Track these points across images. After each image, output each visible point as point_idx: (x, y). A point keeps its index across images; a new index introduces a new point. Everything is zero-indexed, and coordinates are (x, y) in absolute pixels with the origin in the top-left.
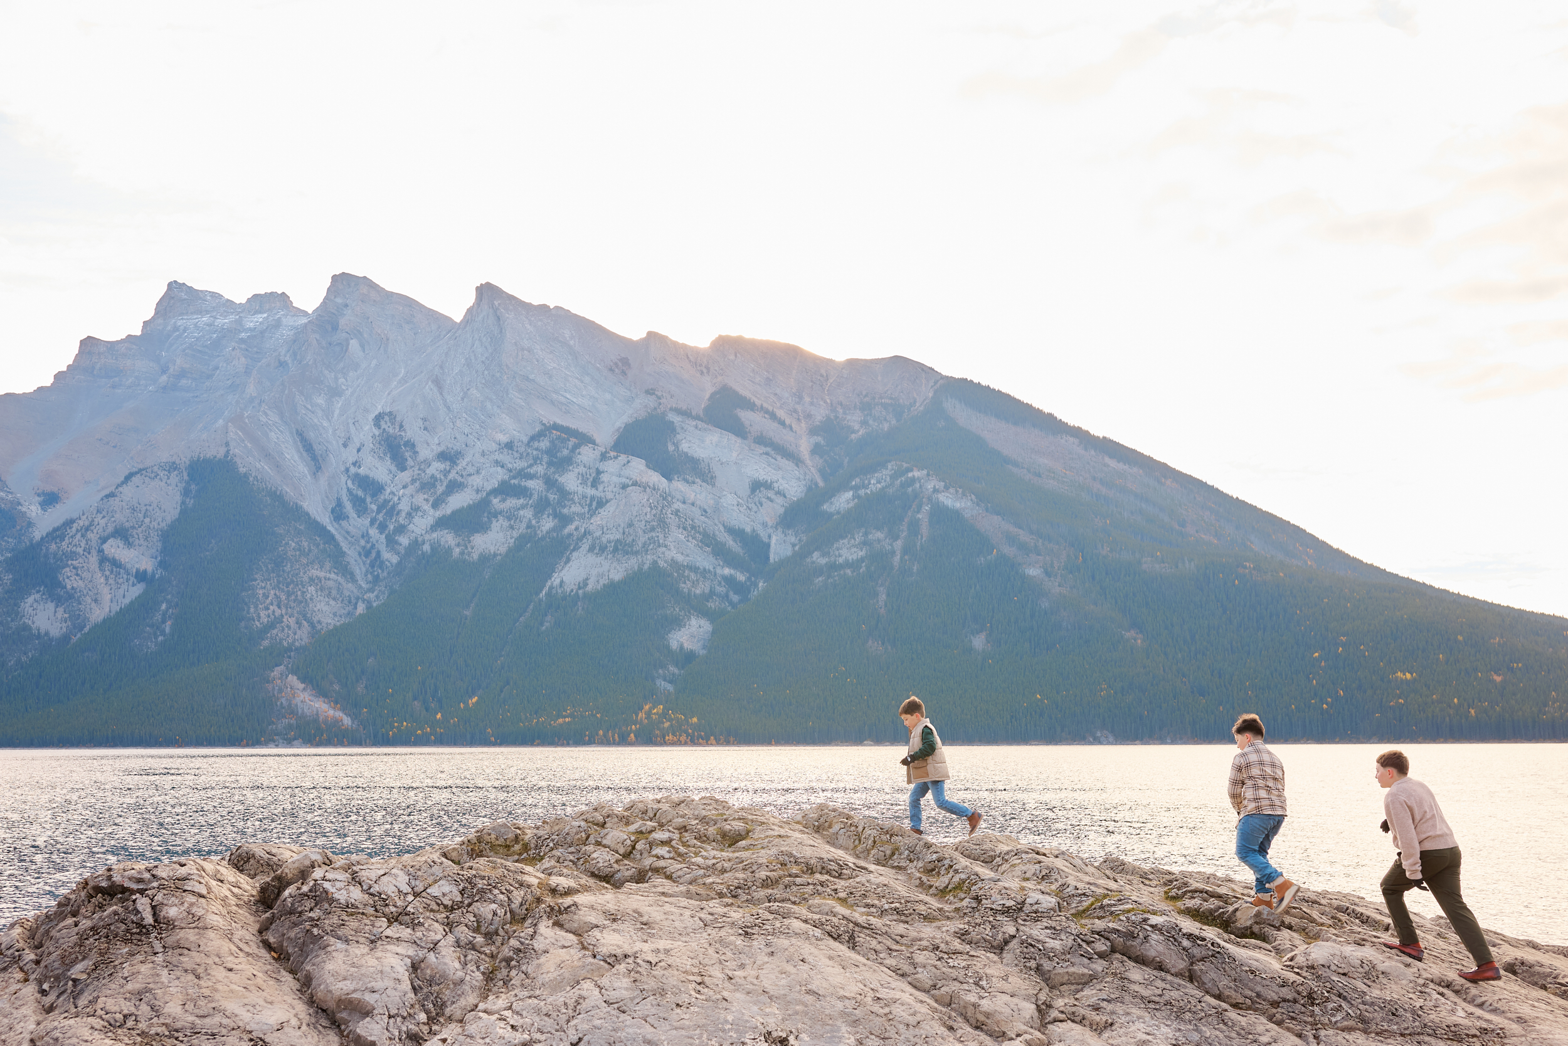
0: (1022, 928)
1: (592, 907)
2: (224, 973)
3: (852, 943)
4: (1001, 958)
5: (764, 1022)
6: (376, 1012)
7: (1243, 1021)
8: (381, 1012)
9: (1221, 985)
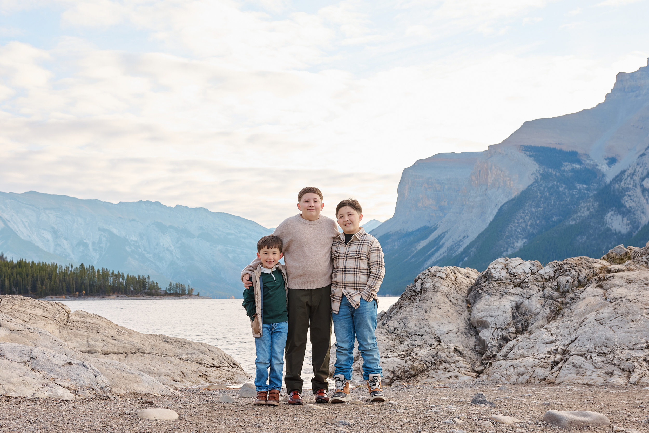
1: (622, 277)
2: (437, 310)
6: (490, 326)
8: (493, 326)
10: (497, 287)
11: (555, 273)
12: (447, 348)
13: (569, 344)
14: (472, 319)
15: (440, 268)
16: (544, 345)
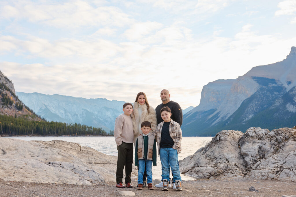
2: (226, 148)
6: (249, 156)
10: (251, 139)
11: (275, 134)
12: (232, 164)
13: (283, 164)
14: (241, 152)
15: (227, 131)
16: (272, 164)
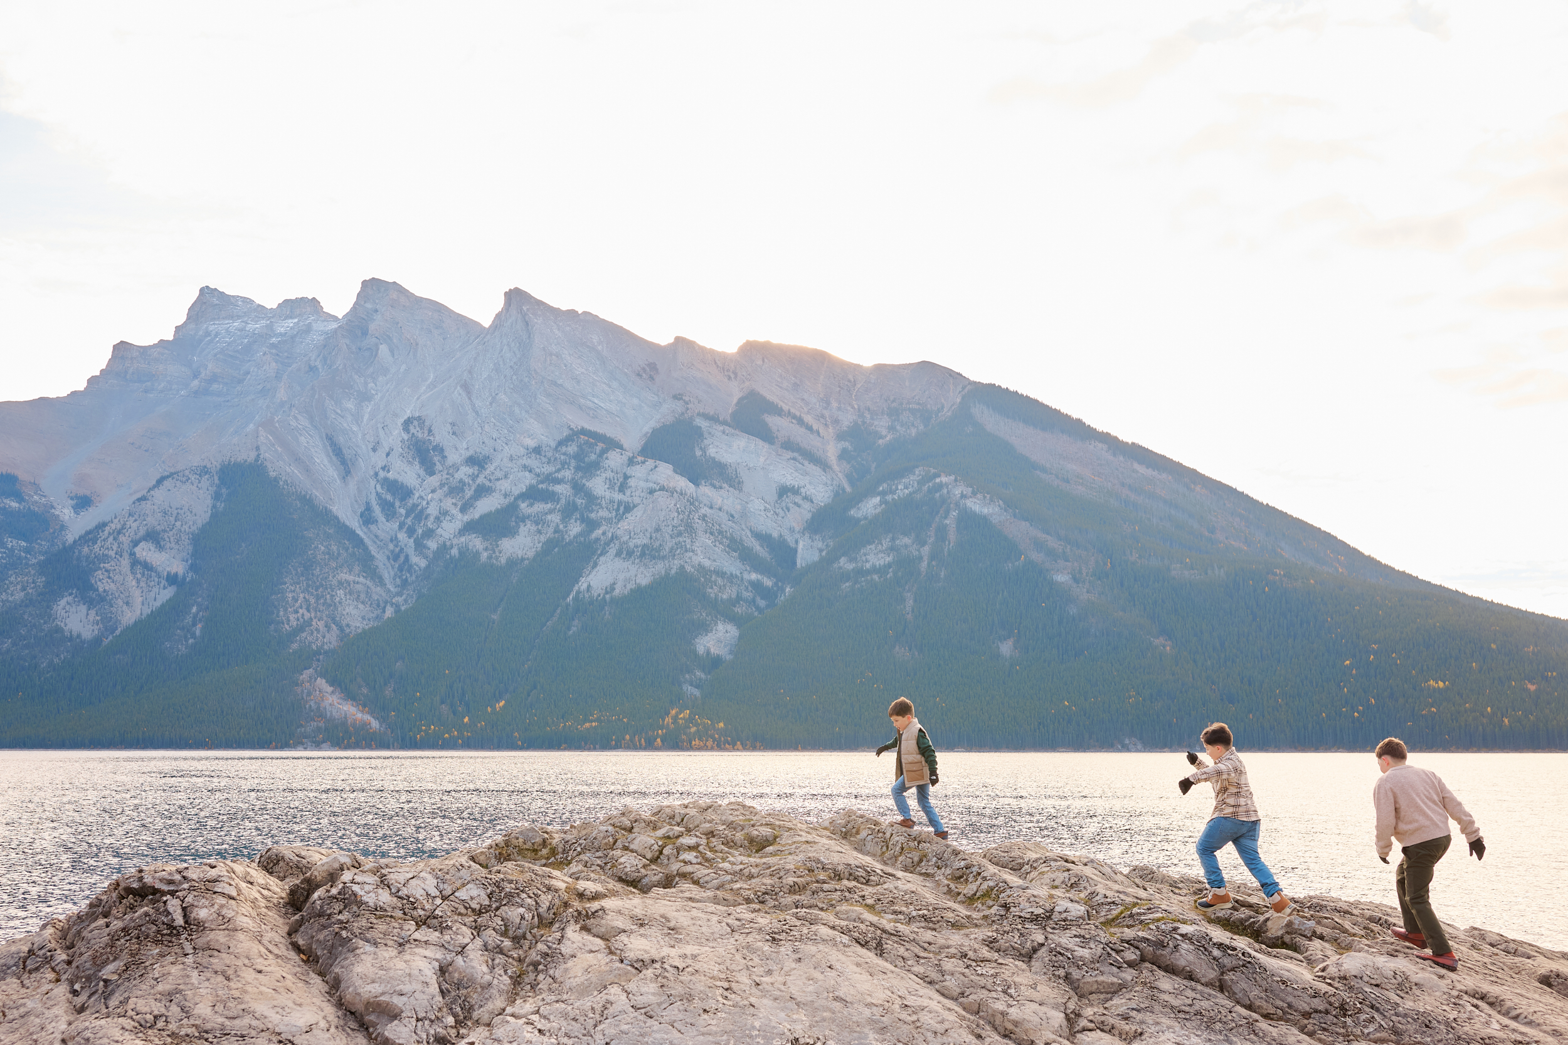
0: (1050, 936)
1: (619, 912)
2: (254, 975)
3: (880, 950)
4: (1030, 967)
5: (792, 1028)
6: (404, 1015)
7: (1274, 1032)
8: (409, 1015)
9: (1252, 995)
10: (382, 927)
11: (490, 898)
14: (346, 997)
